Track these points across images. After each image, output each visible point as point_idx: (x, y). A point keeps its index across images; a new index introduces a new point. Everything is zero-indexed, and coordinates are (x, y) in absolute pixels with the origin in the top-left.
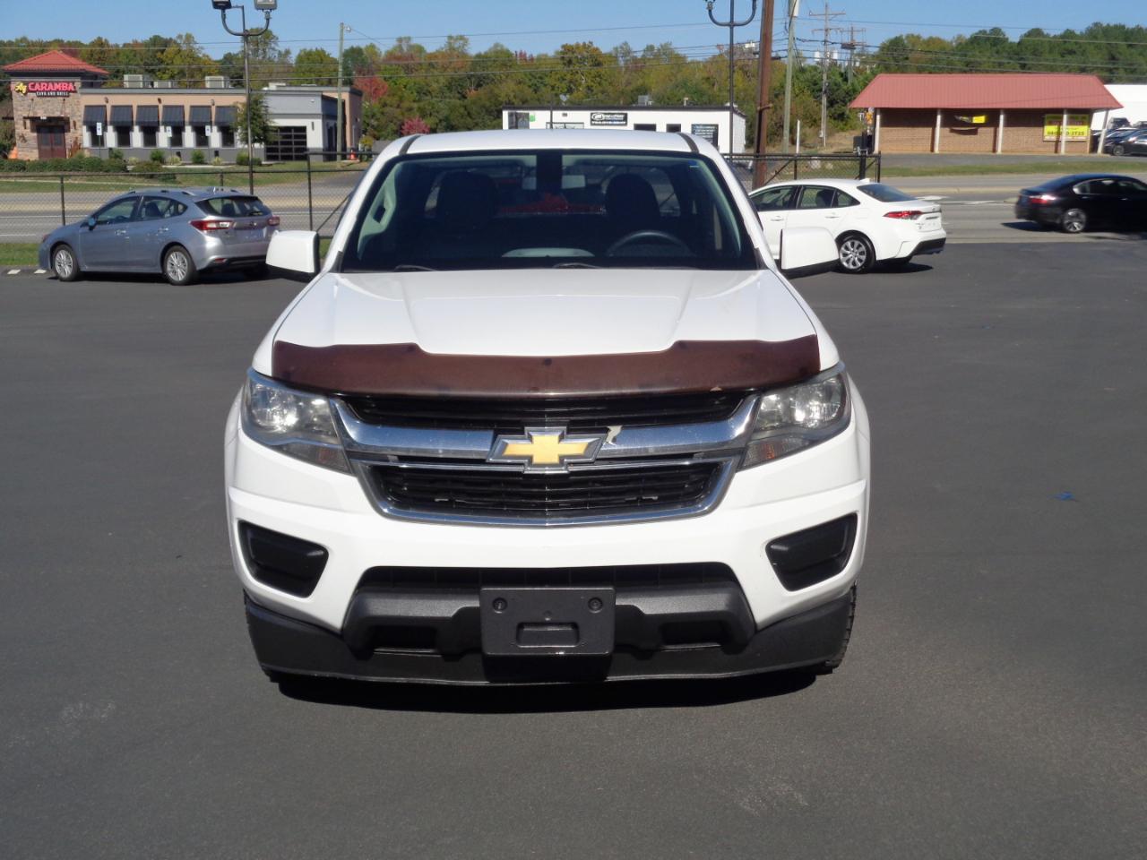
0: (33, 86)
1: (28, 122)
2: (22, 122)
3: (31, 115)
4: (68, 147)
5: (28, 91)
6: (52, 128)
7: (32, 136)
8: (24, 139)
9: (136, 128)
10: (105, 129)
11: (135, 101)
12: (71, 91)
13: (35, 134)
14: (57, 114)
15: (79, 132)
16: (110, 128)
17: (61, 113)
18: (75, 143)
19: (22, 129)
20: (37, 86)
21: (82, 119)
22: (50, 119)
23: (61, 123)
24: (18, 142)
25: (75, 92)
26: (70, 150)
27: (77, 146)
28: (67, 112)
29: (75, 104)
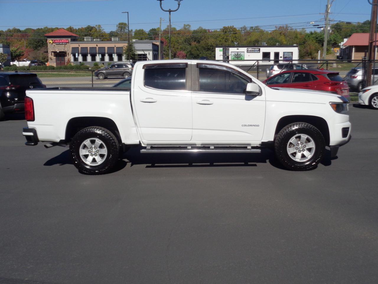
0: (55, 41)
1: (53, 53)
2: (51, 53)
3: (54, 51)
4: (66, 62)
5: (53, 43)
6: (61, 55)
7: (54, 58)
8: (51, 59)
9: (89, 55)
10: (78, 55)
11: (89, 46)
12: (67, 43)
13: (55, 57)
14: (63, 50)
15: (70, 56)
16: (80, 55)
17: (64, 50)
18: (68, 60)
19: (51, 56)
20: (56, 41)
21: (71, 52)
22: (60, 52)
23: (63, 54)
24: (49, 60)
25: (69, 43)
26: (67, 63)
27: (69, 61)
28: (66, 50)
29: (69, 47)
